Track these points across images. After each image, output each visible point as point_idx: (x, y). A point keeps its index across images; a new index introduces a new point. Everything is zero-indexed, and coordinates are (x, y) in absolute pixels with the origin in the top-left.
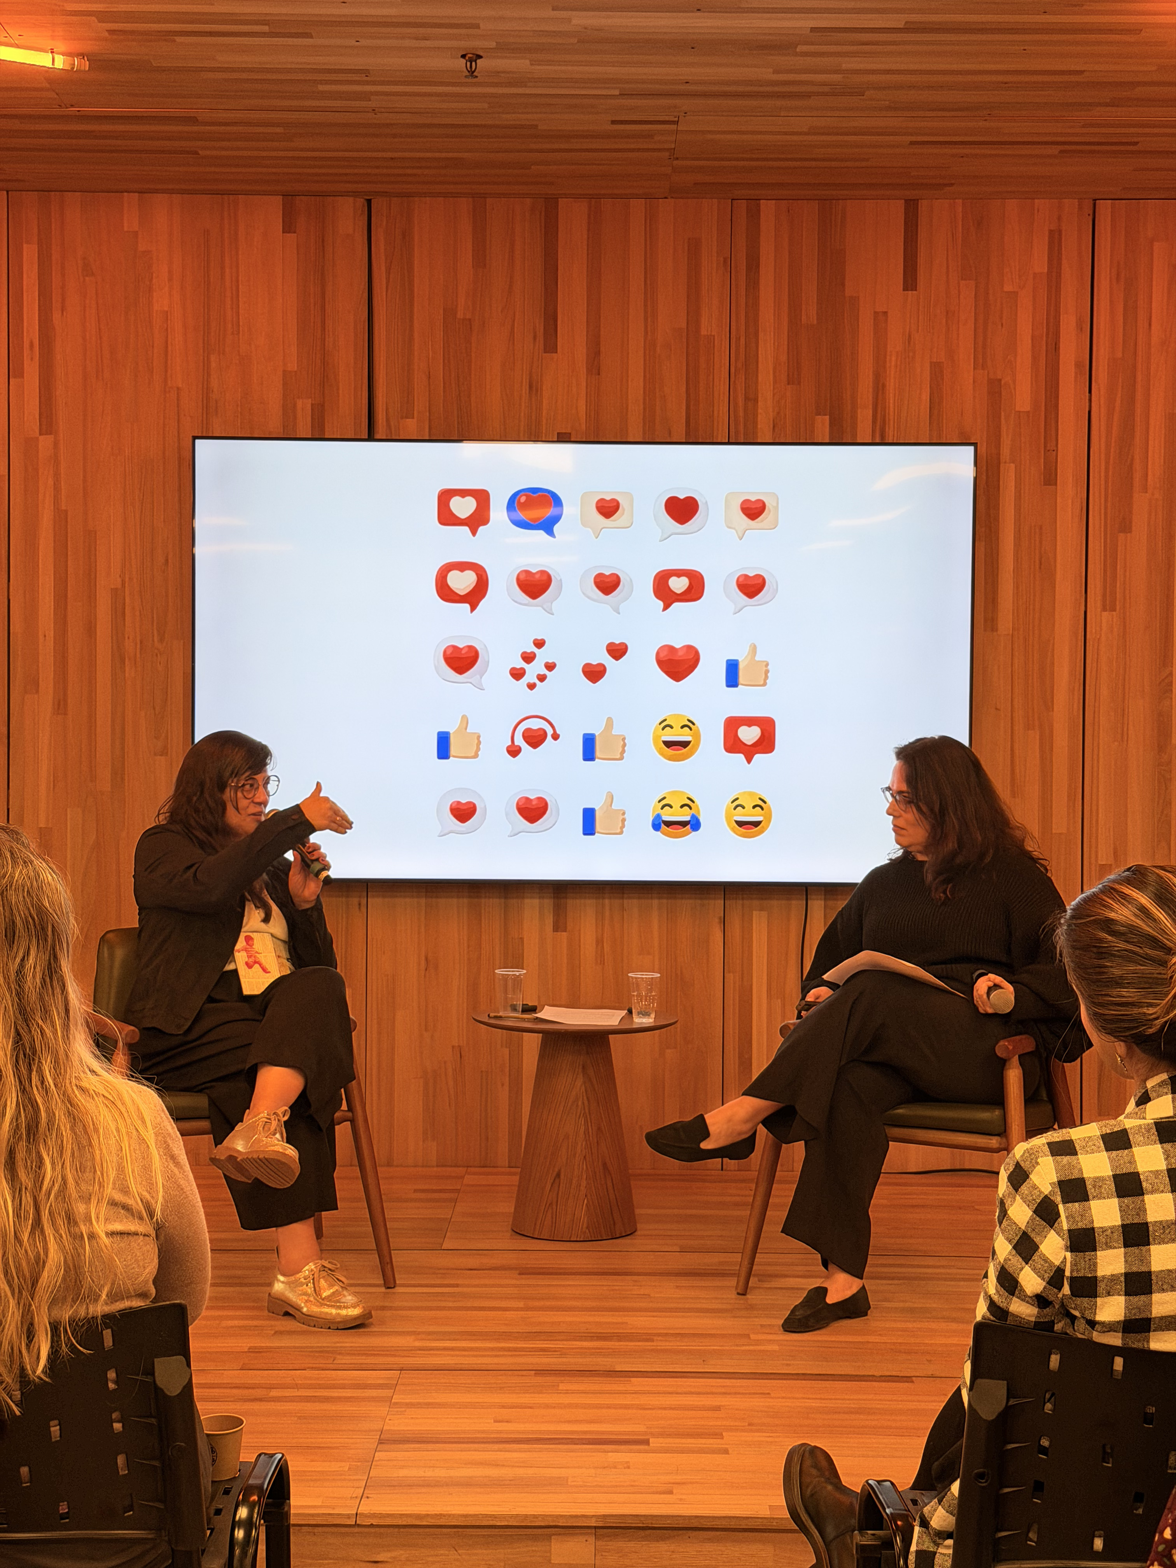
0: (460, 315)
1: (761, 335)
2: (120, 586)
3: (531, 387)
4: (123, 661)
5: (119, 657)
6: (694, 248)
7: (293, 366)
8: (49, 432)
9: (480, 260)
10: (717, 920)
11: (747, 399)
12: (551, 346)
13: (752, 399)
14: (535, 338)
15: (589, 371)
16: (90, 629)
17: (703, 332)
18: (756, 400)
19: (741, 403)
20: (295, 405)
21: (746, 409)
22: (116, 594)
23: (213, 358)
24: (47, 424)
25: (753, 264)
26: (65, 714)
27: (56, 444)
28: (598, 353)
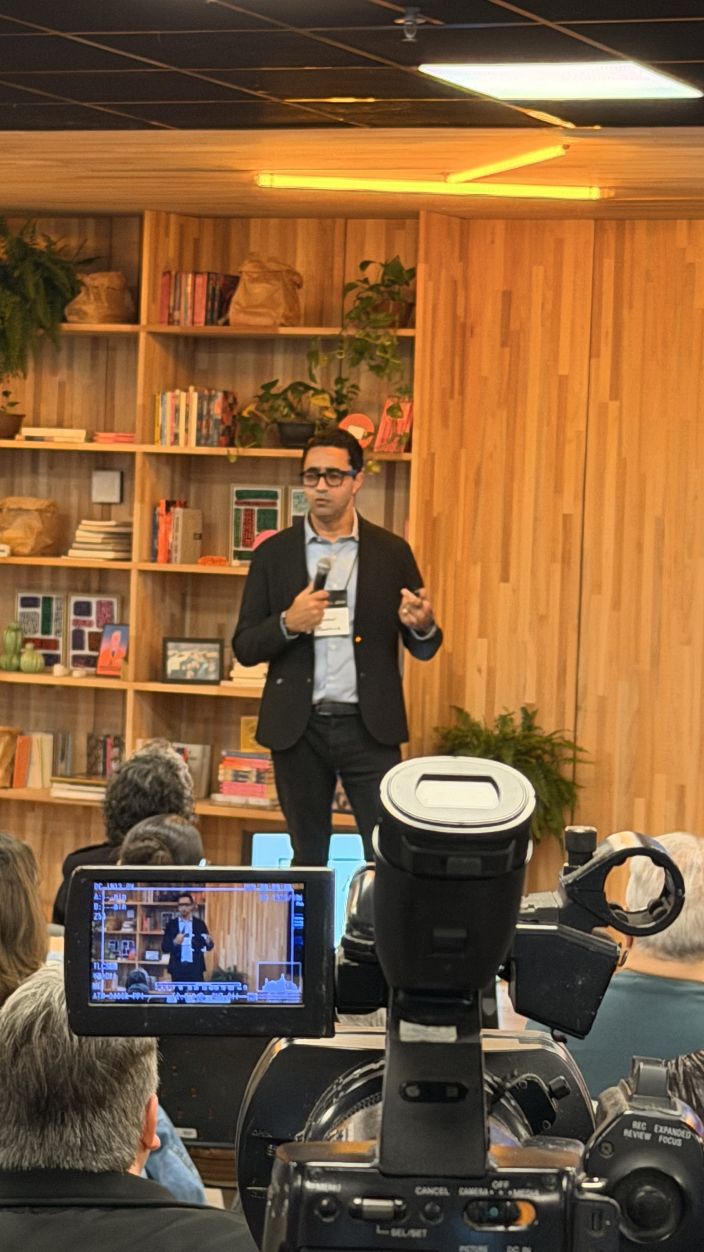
2: (661, 515)
4: (661, 572)
8: (616, 399)
16: (640, 547)
22: (659, 522)
24: (615, 393)
26: (619, 610)
27: (621, 407)
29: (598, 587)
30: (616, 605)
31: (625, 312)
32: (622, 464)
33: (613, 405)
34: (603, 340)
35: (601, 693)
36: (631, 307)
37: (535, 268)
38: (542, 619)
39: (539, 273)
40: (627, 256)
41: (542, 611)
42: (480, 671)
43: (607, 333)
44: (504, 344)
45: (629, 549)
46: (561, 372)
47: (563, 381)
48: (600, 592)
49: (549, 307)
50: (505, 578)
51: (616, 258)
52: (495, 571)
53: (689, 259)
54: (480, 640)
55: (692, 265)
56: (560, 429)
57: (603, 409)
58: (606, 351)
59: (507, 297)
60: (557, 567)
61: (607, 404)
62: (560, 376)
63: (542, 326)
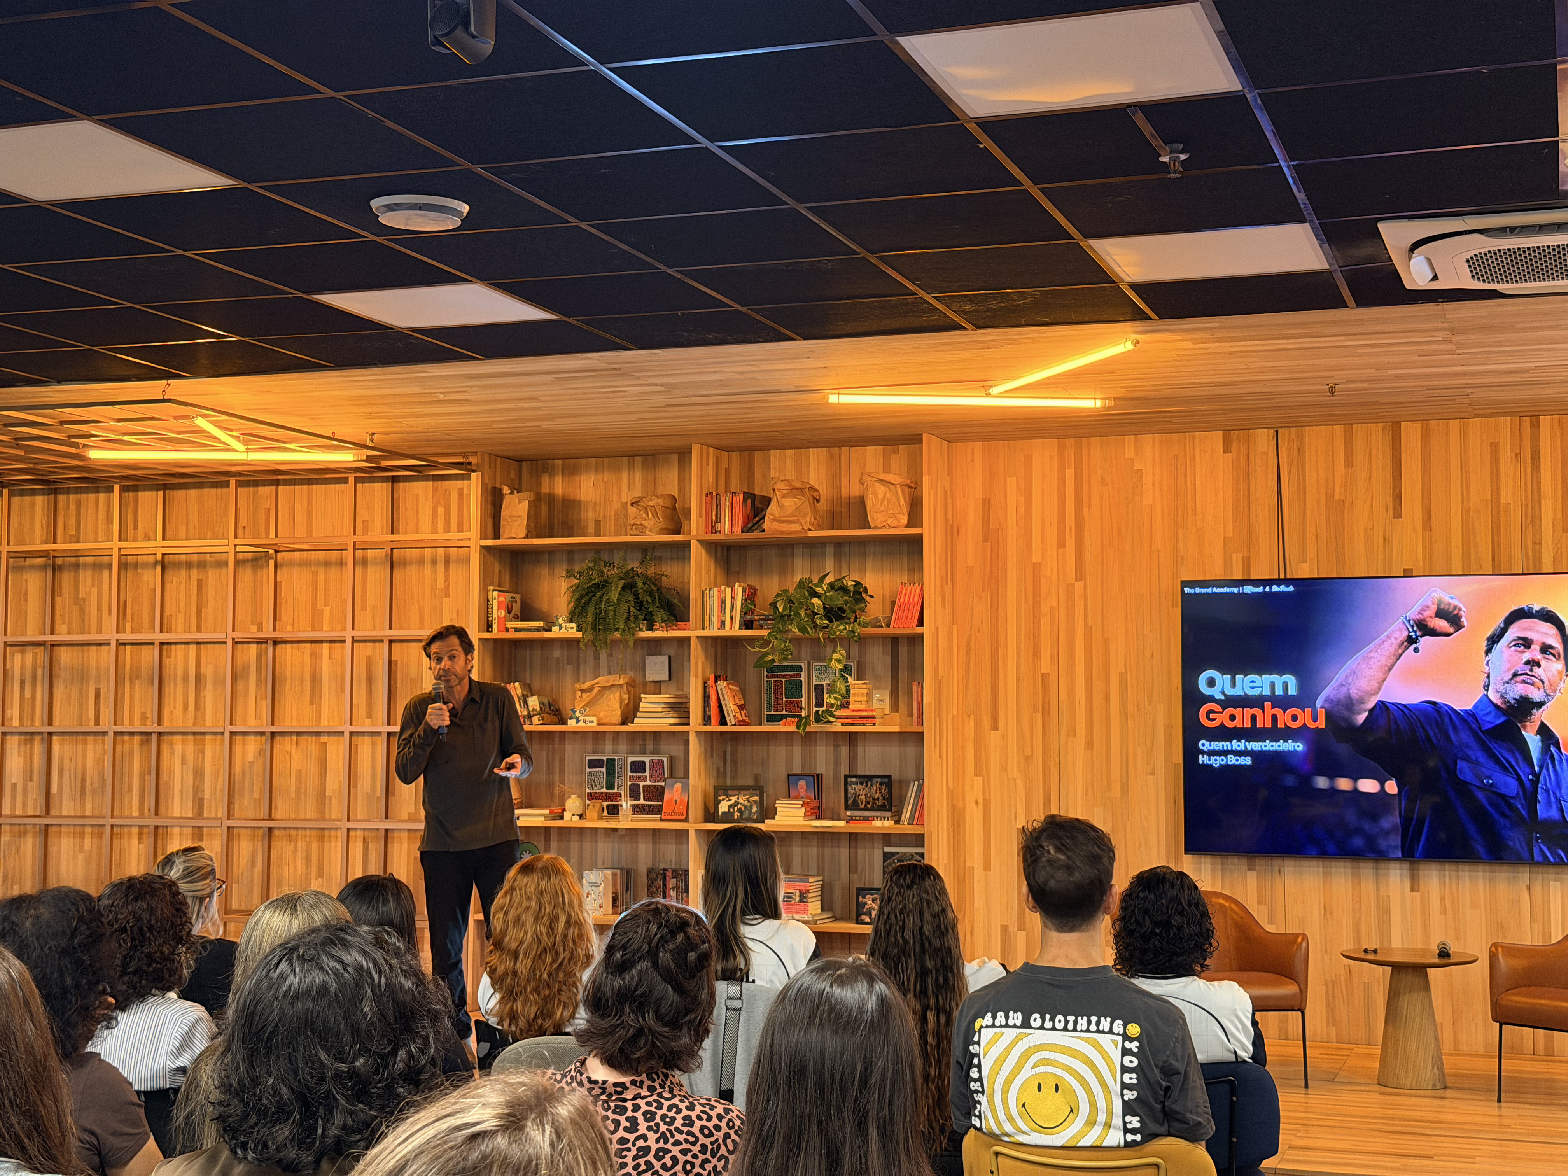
0: (1337, 498)
1: (1543, 502)
2: (1124, 670)
3: (1385, 540)
4: (1126, 717)
5: (1124, 715)
6: (1495, 448)
7: (1230, 534)
8: (1081, 580)
9: (1349, 462)
10: (1525, 888)
11: (1534, 543)
12: (1398, 514)
13: (1537, 543)
14: (1387, 510)
15: (1424, 529)
16: (1107, 698)
17: (1502, 501)
18: (1540, 544)
19: (1530, 546)
20: (1231, 557)
21: (1534, 550)
22: (1123, 677)
23: (1180, 531)
24: (1080, 574)
25: (1536, 456)
26: (1092, 749)
27: (1085, 587)
28: (1430, 518)
29: (1073, 732)
30: (1089, 745)
31: (1085, 511)
32: (1089, 631)
33: (1079, 585)
34: (1068, 533)
36: (1090, 506)
37: (1009, 479)
38: (1028, 758)
39: (1012, 482)
40: (1085, 466)
41: (1028, 752)
42: (977, 803)
43: (1071, 528)
44: (985, 540)
45: (1098, 700)
46: (1034, 561)
47: (1037, 567)
48: (1075, 735)
49: (1022, 510)
50: (995, 727)
51: (1076, 468)
52: (987, 722)
53: (1137, 466)
54: (976, 778)
55: (1139, 471)
56: (1036, 607)
57: (1070, 588)
58: (1071, 542)
59: (987, 503)
60: (1040, 715)
61: (1074, 585)
62: (1034, 564)
63: (1017, 524)
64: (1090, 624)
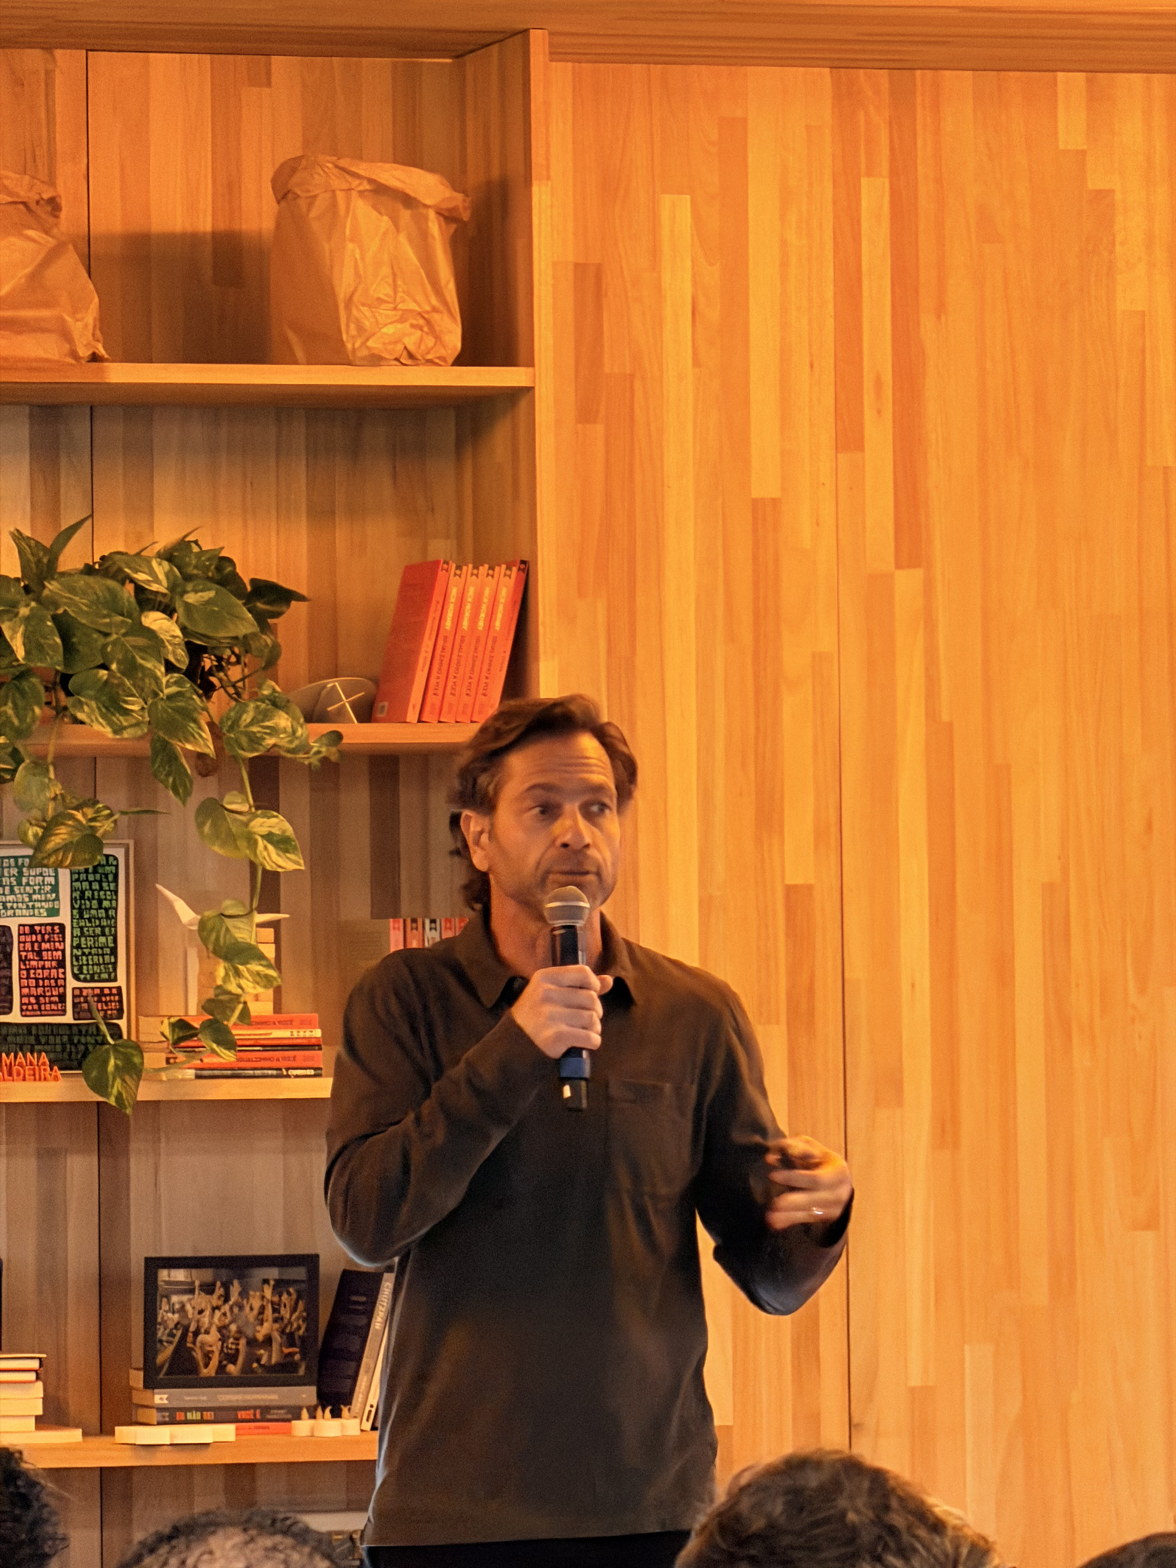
29: (892, 1088)
31: (927, 323)
33: (908, 581)
34: (868, 399)
35: (915, 1381)
36: (940, 309)
37: (666, 200)
39: (676, 211)
40: (924, 170)
43: (878, 382)
46: (756, 492)
47: (764, 515)
48: (899, 1100)
49: (711, 311)
51: (894, 174)
53: (1095, 181)
55: (1103, 196)
56: (765, 653)
57: (878, 589)
58: (879, 433)
59: (590, 282)
61: (889, 578)
62: (755, 502)
63: (696, 363)
64: (945, 717)
